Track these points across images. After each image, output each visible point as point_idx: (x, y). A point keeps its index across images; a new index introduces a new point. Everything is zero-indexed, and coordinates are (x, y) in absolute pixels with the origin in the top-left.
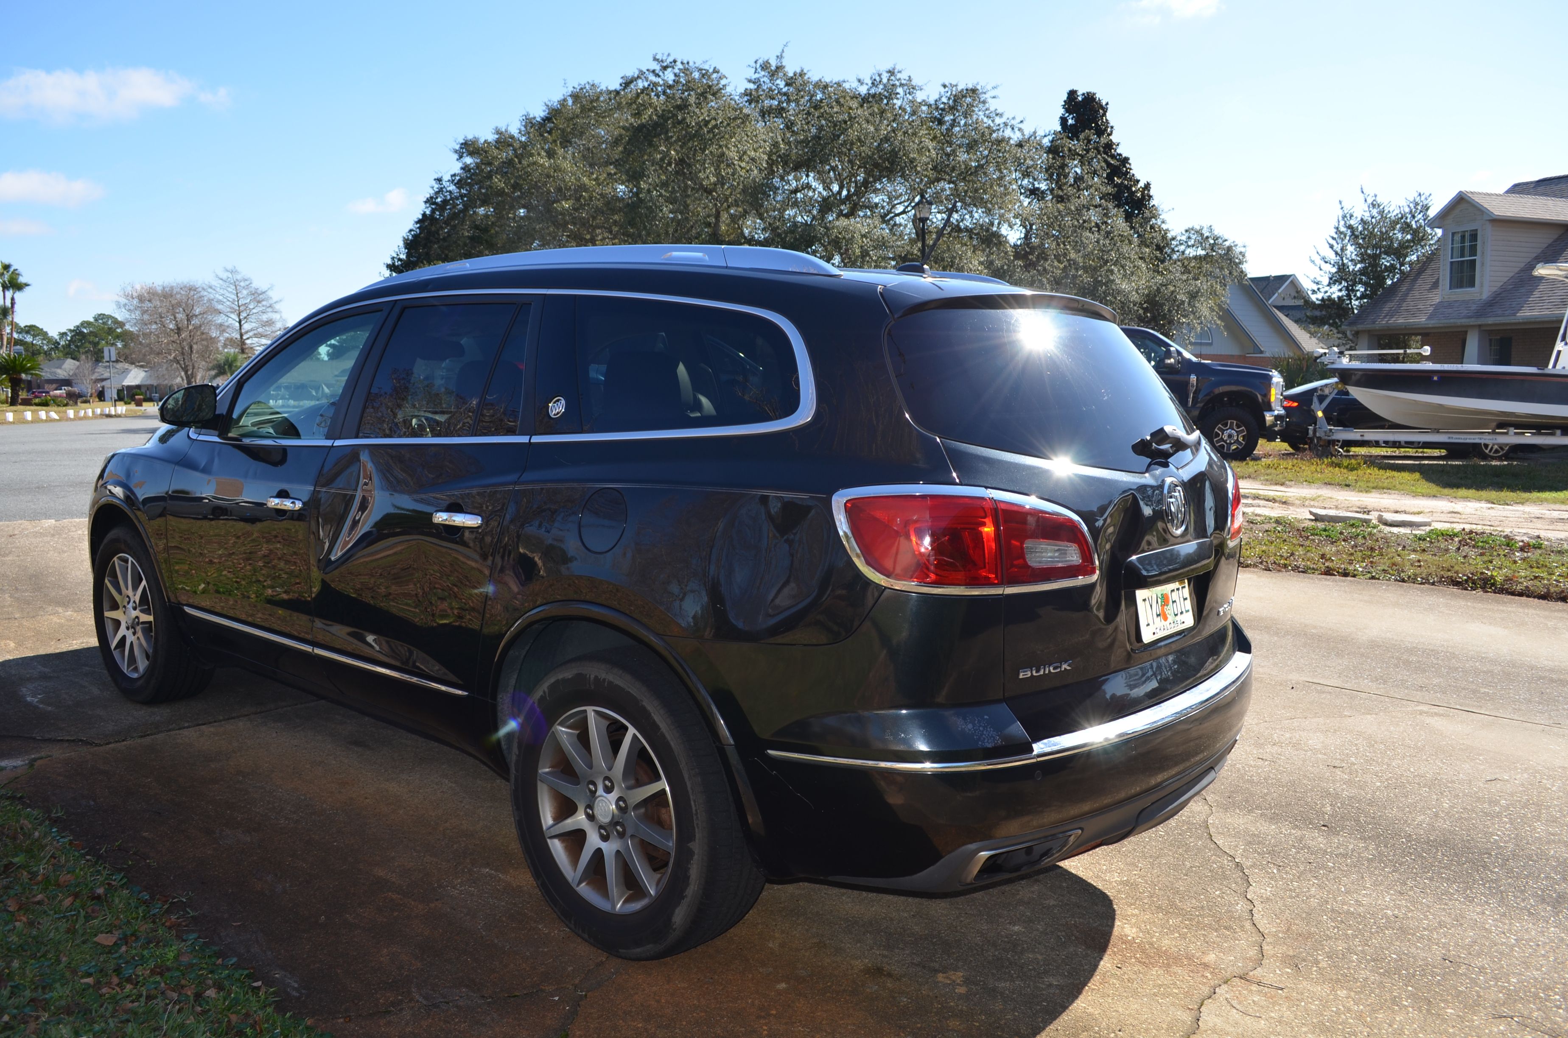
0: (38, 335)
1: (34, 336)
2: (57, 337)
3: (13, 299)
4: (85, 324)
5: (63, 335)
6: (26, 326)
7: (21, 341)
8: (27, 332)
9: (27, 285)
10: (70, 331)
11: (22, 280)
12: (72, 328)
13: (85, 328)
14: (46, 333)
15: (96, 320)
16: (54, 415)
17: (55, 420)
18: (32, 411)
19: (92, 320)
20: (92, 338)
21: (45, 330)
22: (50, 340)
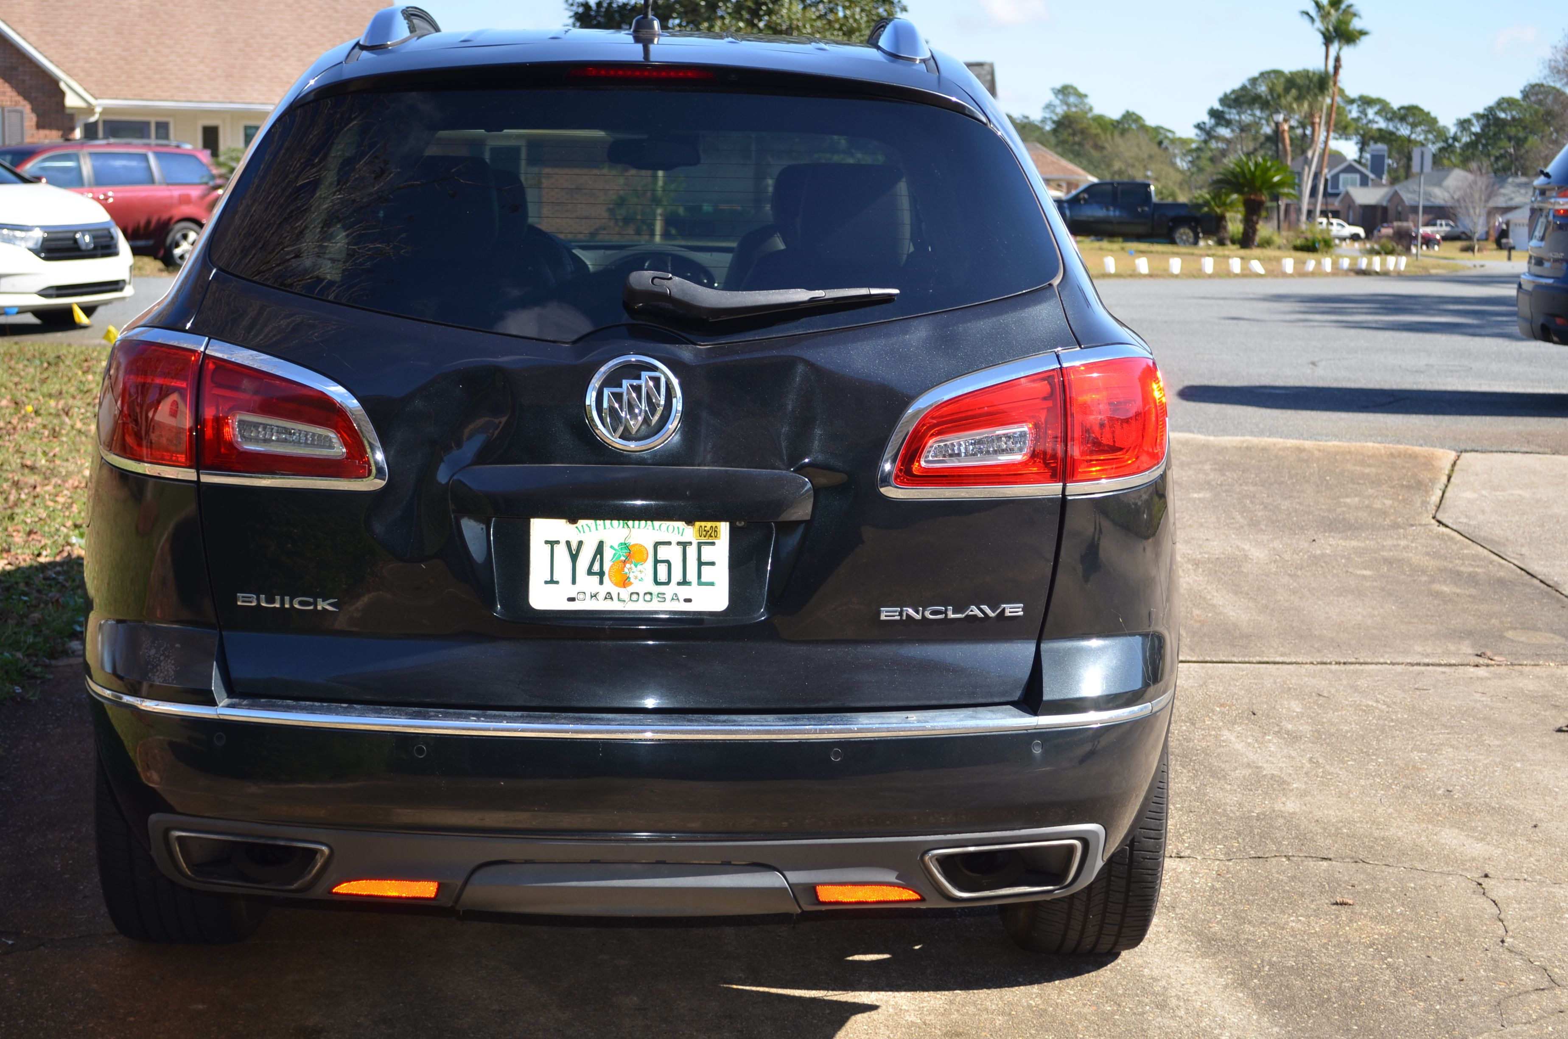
0: (1420, 124)
1: (1414, 126)
2: (1453, 130)
3: (1337, 59)
4: (1506, 103)
5: (1464, 124)
6: (1402, 108)
7: (1392, 133)
8: (1403, 119)
9: (1363, 33)
10: (1478, 116)
11: (1356, 24)
12: (1481, 111)
13: (1504, 110)
14: (1434, 121)
15: (1526, 94)
16: (1257, 266)
17: (1259, 276)
18: (1242, 258)
19: (1518, 96)
20: (1512, 131)
21: (1433, 114)
22: (1441, 134)
